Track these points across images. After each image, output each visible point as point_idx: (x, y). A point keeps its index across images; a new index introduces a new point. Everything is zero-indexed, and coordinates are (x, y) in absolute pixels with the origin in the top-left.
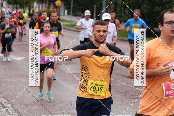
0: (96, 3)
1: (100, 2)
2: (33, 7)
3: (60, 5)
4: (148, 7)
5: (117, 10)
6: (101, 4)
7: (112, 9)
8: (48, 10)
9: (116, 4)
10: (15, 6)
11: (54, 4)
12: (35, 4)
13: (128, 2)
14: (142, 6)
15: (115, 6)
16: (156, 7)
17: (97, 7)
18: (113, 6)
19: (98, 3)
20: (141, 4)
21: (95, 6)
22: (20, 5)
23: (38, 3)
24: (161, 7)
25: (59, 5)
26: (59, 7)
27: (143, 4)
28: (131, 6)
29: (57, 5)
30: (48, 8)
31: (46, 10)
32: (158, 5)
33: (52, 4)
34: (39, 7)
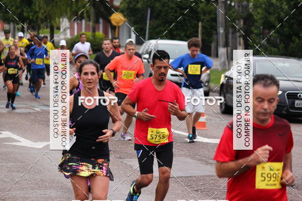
0: (202, 17)
1: (214, 16)
2: (59, 28)
3: (121, 24)
6: (215, 20)
8: (94, 36)
9: (249, 19)
10: (20, 26)
11: (108, 21)
12: (65, 23)
13: (276, 15)
15: (244, 24)
17: (203, 27)
18: (241, 24)
19: (207, 18)
21: (200, 24)
22: (29, 24)
23: (70, 19)
25: (118, 23)
26: (119, 27)
29: (114, 23)
30: (94, 30)
31: (89, 34)
33: (101, 20)
34: (72, 28)
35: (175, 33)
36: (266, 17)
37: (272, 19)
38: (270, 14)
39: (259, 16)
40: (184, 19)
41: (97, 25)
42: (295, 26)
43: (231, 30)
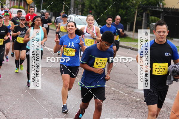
1: (69, 2)
2: (5, 3)
3: (31, 3)
4: (113, 10)
5: (84, 10)
6: (70, 4)
7: (79, 9)
11: (25, 2)
12: (7, 1)
13: (95, 4)
14: (107, 8)
15: (82, 6)
16: (120, 10)
17: (65, 7)
18: (80, 6)
19: (67, 3)
20: (107, 6)
21: (64, 5)
24: (125, 10)
25: (30, 3)
26: (30, 4)
27: (109, 6)
28: (98, 7)
29: (28, 3)
30: (19, 5)
32: (122, 8)
33: (23, 1)
34: (10, 4)
35: (53, 8)
36: (90, 4)
37: (93, 5)
38: (92, 3)
39: (87, 3)
40: (57, 3)
41: (21, 3)
42: (102, 9)
43: (76, 9)
